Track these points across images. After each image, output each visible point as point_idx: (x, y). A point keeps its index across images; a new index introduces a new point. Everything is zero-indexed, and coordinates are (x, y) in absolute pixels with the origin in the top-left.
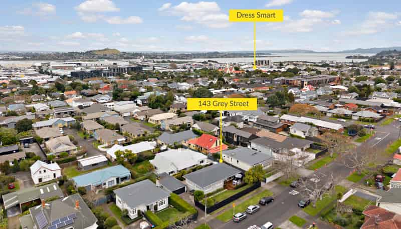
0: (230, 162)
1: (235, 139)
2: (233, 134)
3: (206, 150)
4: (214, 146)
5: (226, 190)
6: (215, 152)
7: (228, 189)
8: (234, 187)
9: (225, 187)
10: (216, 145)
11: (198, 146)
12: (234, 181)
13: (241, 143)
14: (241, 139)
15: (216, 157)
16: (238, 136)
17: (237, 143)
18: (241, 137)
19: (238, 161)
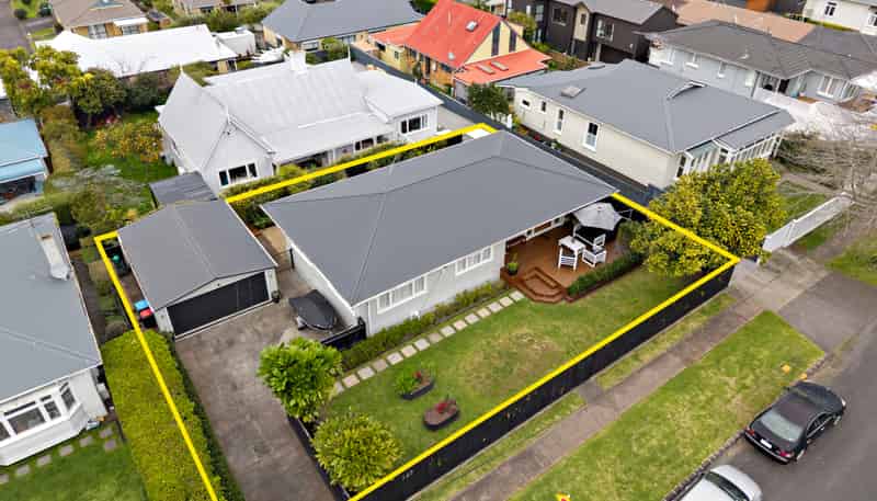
0: (551, 132)
1: (580, 32)
2: (575, 9)
3: (449, 70)
4: (483, 52)
5: (517, 296)
6: (484, 81)
7: (531, 294)
8: (567, 281)
9: (510, 278)
10: (495, 51)
11: (413, 53)
12: (566, 241)
13: (605, 48)
14: (607, 31)
15: (487, 102)
16: (595, 17)
17: (586, 50)
18: (610, 21)
19: (593, 129)
